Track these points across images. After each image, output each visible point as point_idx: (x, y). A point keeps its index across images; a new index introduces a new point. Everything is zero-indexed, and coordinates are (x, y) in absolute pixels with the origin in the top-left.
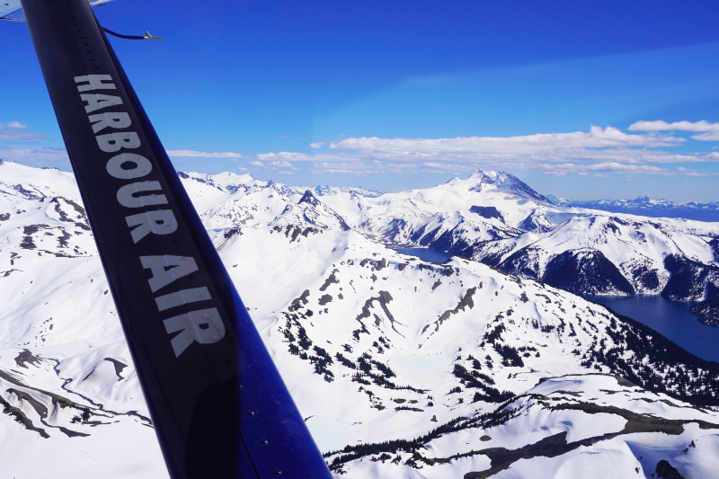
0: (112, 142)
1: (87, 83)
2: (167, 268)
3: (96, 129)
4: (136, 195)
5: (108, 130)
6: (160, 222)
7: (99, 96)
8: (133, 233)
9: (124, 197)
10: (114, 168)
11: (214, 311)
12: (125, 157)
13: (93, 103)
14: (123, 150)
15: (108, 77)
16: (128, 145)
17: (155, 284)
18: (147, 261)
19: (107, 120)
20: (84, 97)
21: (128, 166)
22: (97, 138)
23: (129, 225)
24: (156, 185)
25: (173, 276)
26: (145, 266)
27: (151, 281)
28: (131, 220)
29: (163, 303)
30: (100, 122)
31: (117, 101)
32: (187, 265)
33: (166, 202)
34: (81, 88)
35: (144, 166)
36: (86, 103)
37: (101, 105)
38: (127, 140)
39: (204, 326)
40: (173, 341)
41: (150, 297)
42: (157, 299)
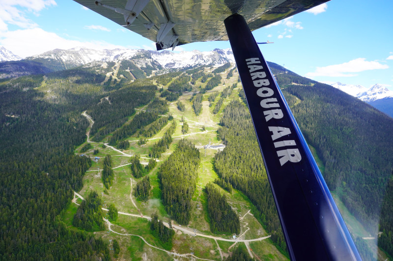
0: (259, 83)
1: (250, 61)
2: (279, 132)
3: (253, 78)
4: (268, 103)
5: (258, 79)
6: (276, 114)
7: (255, 66)
8: (266, 117)
9: (263, 104)
10: (259, 93)
11: (297, 150)
12: (265, 89)
13: (252, 69)
14: (263, 86)
15: (258, 59)
16: (264, 84)
17: (274, 137)
18: (271, 129)
19: (257, 75)
20: (249, 67)
21: (265, 92)
22: (254, 82)
23: (265, 115)
24: (275, 100)
25: (281, 135)
26: (270, 130)
27: (272, 136)
28: (265, 113)
30: (255, 76)
31: (261, 67)
32: (287, 131)
33: (279, 106)
34: (248, 63)
35: (271, 92)
36: (250, 69)
37: (256, 69)
39: (293, 155)
40: (280, 160)
41: (272, 142)
42: (274, 143)
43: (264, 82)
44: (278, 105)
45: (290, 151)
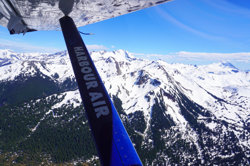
0: (82, 64)
1: (77, 49)
2: (95, 96)
3: (79, 60)
4: (88, 77)
5: (81, 61)
6: (94, 84)
7: (79, 52)
8: (87, 87)
9: (85, 78)
10: (83, 70)
11: (107, 107)
12: (85, 68)
13: (78, 54)
14: (85, 66)
15: (82, 47)
17: (92, 100)
18: (91, 94)
19: (81, 58)
20: (76, 53)
21: (86, 70)
22: (79, 63)
24: (93, 75)
25: (97, 98)
28: (87, 84)
29: (95, 105)
31: (83, 53)
32: (100, 95)
34: (75, 50)
35: (90, 70)
37: (80, 55)
38: (86, 63)
39: (104, 111)
40: (97, 114)
41: (91, 103)
44: (94, 78)
45: (101, 109)
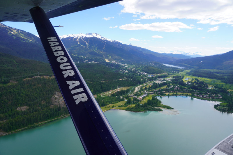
0: (58, 54)
1: (50, 39)
2: (73, 84)
3: (53, 50)
4: (64, 66)
5: (56, 51)
6: (70, 73)
7: (54, 43)
8: (64, 75)
9: (62, 67)
10: (58, 60)
11: (85, 94)
12: (62, 57)
13: (52, 44)
14: (60, 56)
15: (55, 38)
16: (61, 54)
17: (70, 88)
18: (68, 82)
20: (50, 43)
21: (62, 59)
22: (54, 53)
23: (63, 74)
24: (69, 64)
25: (76, 85)
28: (63, 73)
29: (73, 92)
30: (54, 49)
31: (58, 44)
32: (77, 83)
34: (49, 41)
35: (66, 59)
36: (51, 44)
39: (83, 97)
40: (76, 101)
41: (69, 91)
42: (71, 91)
43: (61, 53)
44: (70, 67)
45: (81, 95)
